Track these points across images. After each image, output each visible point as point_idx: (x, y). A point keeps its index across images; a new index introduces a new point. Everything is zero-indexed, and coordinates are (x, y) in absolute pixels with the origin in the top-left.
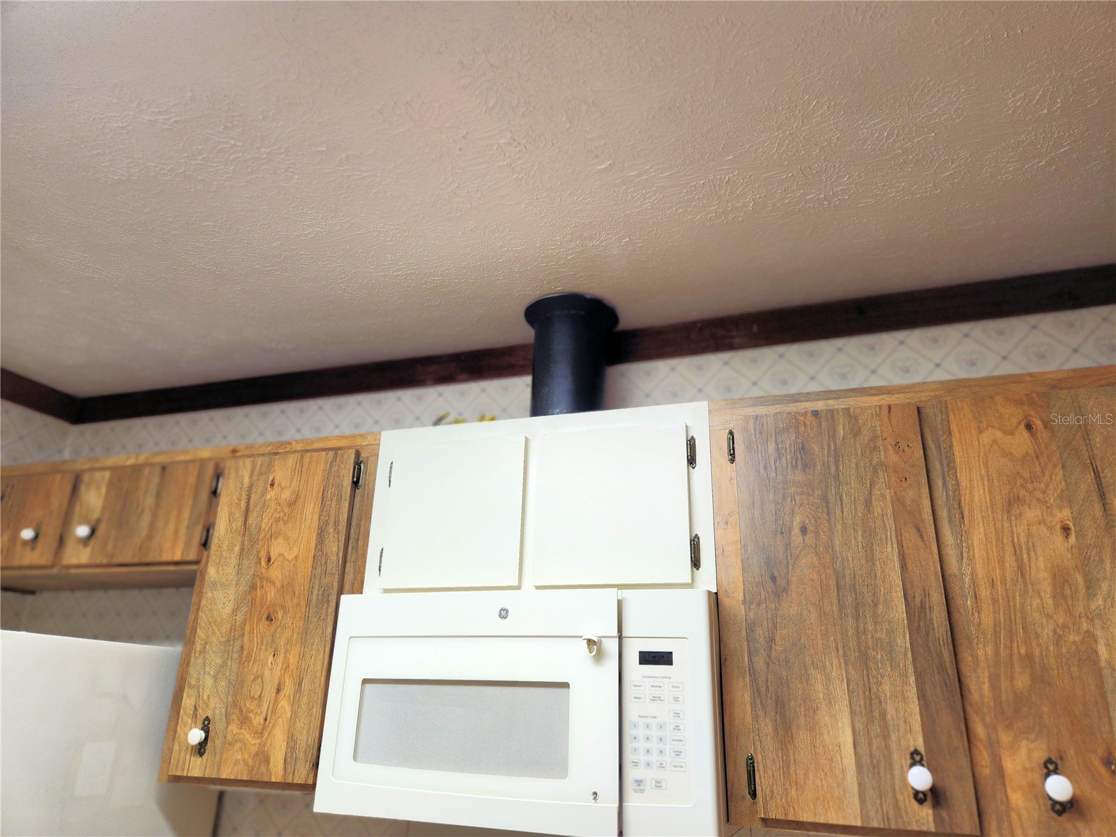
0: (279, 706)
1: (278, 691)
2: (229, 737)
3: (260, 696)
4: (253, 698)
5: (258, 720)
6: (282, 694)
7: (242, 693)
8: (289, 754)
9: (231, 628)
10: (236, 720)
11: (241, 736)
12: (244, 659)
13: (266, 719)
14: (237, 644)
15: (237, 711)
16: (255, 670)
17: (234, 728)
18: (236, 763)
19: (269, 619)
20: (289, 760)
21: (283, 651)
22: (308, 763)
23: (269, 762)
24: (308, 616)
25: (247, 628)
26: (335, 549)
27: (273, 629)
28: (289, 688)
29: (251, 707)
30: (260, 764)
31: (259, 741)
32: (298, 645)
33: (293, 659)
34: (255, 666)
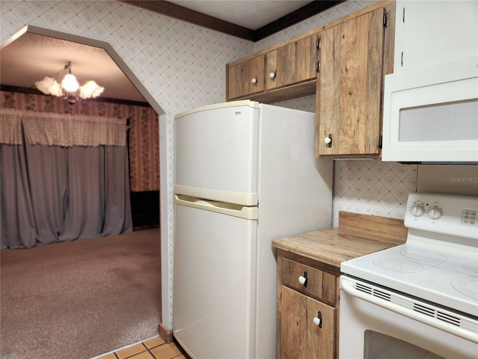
0: (359, 127)
1: (358, 121)
2: (340, 140)
3: (351, 124)
4: (347, 125)
5: (351, 133)
6: (360, 122)
7: (343, 124)
8: (366, 144)
9: (334, 100)
10: (342, 134)
11: (345, 139)
12: (342, 111)
13: (354, 132)
14: (338, 106)
15: (342, 131)
16: (347, 115)
17: (341, 137)
18: (345, 149)
19: (350, 94)
20: (366, 146)
21: (358, 106)
22: (375, 146)
23: (358, 147)
24: (368, 90)
25: (341, 99)
26: (378, 58)
27: (352, 98)
28: (363, 119)
29: (347, 129)
30: (354, 148)
31: (353, 140)
32: (365, 102)
33: (363, 108)
34: (347, 113)
